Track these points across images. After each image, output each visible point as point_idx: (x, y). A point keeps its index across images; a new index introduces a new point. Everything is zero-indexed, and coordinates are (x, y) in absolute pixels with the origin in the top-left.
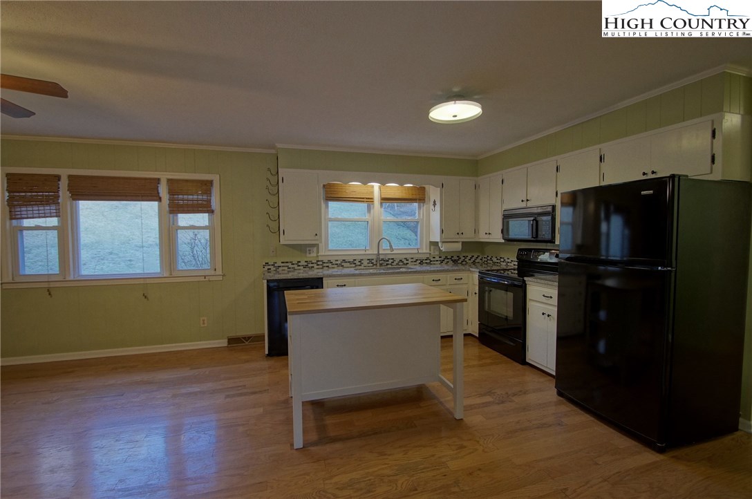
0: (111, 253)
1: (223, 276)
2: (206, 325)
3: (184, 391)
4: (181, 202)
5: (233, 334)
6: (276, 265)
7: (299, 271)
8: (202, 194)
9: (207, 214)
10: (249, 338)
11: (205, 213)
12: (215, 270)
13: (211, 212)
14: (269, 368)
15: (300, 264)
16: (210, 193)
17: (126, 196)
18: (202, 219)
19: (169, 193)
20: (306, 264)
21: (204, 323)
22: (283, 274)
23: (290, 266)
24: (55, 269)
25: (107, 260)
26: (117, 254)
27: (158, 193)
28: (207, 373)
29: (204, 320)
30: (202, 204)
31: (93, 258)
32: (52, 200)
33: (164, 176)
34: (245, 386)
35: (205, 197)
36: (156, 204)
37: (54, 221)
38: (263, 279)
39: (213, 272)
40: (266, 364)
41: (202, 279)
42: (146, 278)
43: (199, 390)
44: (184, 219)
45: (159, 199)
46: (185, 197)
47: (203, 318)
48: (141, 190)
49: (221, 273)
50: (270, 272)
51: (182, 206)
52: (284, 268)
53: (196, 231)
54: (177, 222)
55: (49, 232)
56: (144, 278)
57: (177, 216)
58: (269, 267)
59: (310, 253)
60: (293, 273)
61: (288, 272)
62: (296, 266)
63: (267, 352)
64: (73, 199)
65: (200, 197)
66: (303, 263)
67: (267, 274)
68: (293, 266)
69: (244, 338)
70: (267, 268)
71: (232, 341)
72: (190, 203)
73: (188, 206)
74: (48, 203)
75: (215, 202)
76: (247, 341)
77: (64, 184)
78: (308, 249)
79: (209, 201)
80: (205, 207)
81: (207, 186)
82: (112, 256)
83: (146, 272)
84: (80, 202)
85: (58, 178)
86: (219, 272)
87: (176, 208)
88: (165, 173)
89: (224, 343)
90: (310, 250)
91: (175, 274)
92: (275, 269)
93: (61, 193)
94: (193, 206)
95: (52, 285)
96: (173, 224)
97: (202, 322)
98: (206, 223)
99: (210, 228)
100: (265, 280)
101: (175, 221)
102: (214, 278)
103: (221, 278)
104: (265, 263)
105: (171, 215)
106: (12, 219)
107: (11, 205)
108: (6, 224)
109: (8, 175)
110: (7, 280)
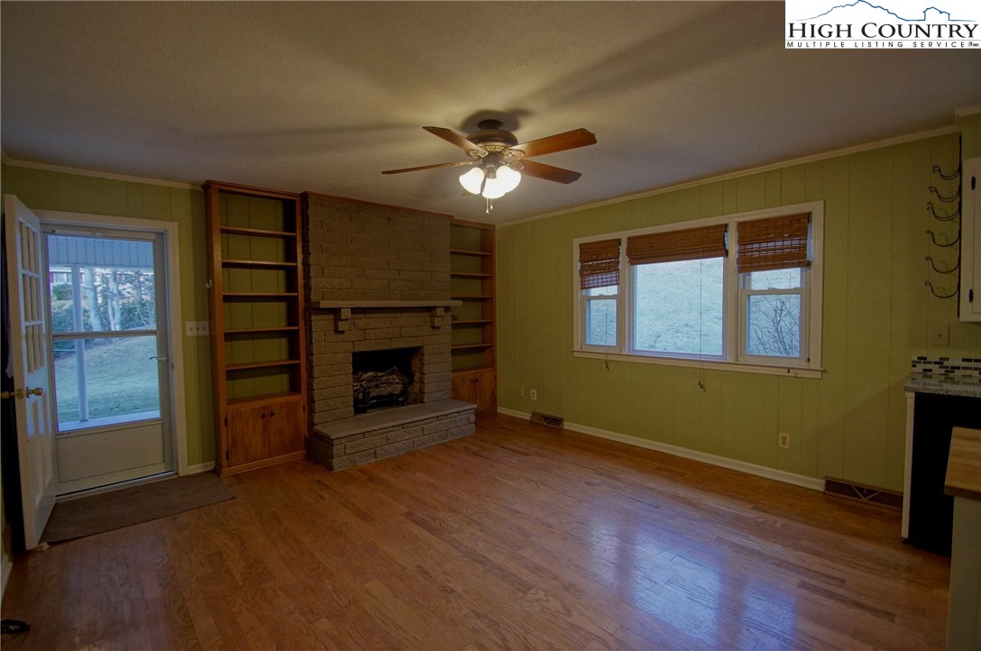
0: (686, 325)
1: (823, 371)
2: (787, 446)
3: (734, 539)
4: (756, 255)
5: (837, 475)
6: (946, 363)
8: (791, 237)
9: (799, 269)
10: (870, 492)
11: (794, 267)
12: (809, 360)
13: (806, 264)
14: (909, 569)
16: (806, 234)
17: (685, 254)
18: (789, 278)
19: (739, 243)
21: (784, 443)
24: (612, 341)
25: (682, 332)
26: (693, 327)
27: (725, 245)
28: (778, 525)
29: (784, 438)
30: (789, 254)
31: (668, 330)
32: (613, 267)
33: (733, 220)
34: (844, 581)
35: (796, 242)
36: (721, 259)
37: (613, 290)
38: (907, 389)
39: (804, 365)
40: (902, 557)
41: (785, 372)
42: (704, 361)
43: (758, 548)
44: (761, 279)
45: (726, 254)
46: (763, 245)
48: (702, 244)
49: (817, 366)
50: (928, 377)
51: (758, 260)
52: (968, 372)
53: (783, 297)
54: (750, 285)
55: (608, 301)
56: (700, 361)
57: (750, 275)
58: (928, 366)
63: (905, 533)
64: (632, 264)
65: (787, 243)
67: (920, 379)
69: (861, 490)
70: (920, 367)
71: (833, 486)
72: (770, 253)
73: (765, 258)
74: (610, 271)
75: (814, 248)
76: (865, 496)
77: (623, 248)
79: (803, 248)
80: (796, 258)
81: (799, 225)
82: (686, 329)
83: (702, 353)
85: (619, 242)
86: (815, 364)
87: (748, 264)
88: (736, 215)
89: (818, 484)
91: (741, 360)
92: (942, 371)
93: (620, 259)
94: (774, 258)
95: (610, 358)
96: (744, 288)
97: (781, 440)
98: (796, 283)
99: (803, 292)
100: (910, 391)
101: (746, 282)
102: (805, 374)
103: (818, 375)
104: (919, 358)
105: (741, 274)
106: (582, 289)
107: (582, 275)
108: (578, 294)
109: (581, 245)
110: (577, 347)
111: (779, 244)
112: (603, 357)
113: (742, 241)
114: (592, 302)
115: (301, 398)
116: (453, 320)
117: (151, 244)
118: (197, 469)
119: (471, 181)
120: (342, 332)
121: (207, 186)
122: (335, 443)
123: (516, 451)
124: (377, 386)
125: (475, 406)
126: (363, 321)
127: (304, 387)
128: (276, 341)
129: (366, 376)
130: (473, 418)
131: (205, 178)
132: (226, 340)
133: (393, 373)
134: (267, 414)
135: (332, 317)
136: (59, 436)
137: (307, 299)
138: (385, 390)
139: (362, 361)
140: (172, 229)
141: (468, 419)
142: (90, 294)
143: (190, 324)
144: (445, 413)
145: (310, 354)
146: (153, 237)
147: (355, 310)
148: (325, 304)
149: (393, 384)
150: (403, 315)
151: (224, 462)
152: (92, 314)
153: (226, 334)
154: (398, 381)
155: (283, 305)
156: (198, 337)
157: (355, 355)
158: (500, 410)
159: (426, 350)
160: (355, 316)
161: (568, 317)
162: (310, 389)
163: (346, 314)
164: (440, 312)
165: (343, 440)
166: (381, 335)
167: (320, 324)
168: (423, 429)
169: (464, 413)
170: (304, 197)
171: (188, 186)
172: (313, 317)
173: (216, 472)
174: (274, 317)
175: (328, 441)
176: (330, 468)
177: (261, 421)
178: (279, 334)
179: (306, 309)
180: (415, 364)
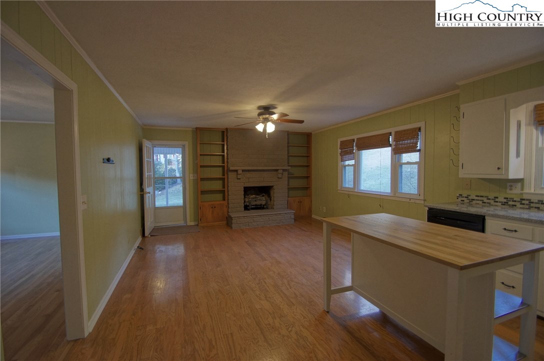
1: (424, 201)
4: (401, 146)
6: (470, 198)
7: (496, 208)
8: (413, 138)
9: (418, 153)
15: (497, 200)
16: (418, 137)
17: (376, 146)
20: (505, 200)
22: (476, 207)
23: (485, 200)
24: (352, 186)
27: (389, 142)
30: (412, 146)
32: (351, 152)
33: (393, 130)
35: (415, 141)
36: (389, 148)
37: (352, 162)
39: (418, 197)
41: (408, 200)
45: (390, 146)
46: (403, 142)
48: (381, 141)
50: (463, 204)
51: (401, 149)
52: (478, 202)
55: (352, 167)
56: (381, 195)
57: (401, 156)
58: (463, 199)
59: (511, 189)
60: (488, 209)
61: (483, 206)
62: (492, 202)
64: (358, 150)
65: (412, 141)
66: (501, 199)
67: (460, 205)
68: (488, 201)
70: (460, 199)
72: (406, 146)
73: (403, 148)
77: (355, 143)
78: (508, 184)
80: (414, 148)
81: (416, 131)
84: (363, 151)
85: (353, 140)
86: (422, 197)
87: (399, 150)
88: (394, 128)
90: (511, 186)
91: (396, 195)
92: (468, 201)
93: (354, 148)
94: (407, 148)
95: (351, 193)
96: (400, 161)
98: (417, 159)
99: (419, 163)
100: (426, 207)
101: (400, 159)
102: (417, 202)
103: (422, 202)
104: (460, 195)
105: (397, 155)
106: (342, 161)
107: (341, 155)
108: (340, 164)
109: (341, 142)
110: (339, 188)
111: (409, 141)
112: (347, 193)
113: (395, 140)
114: (347, 167)
115: (225, 203)
116: (288, 175)
117: (181, 149)
118: (192, 224)
119: (260, 127)
120: (240, 179)
121: (197, 128)
122: (233, 218)
123: (304, 230)
124: (256, 201)
125: (294, 211)
126: (248, 175)
127: (226, 199)
128: (218, 181)
129: (252, 196)
130: (293, 217)
131: (195, 127)
132: (201, 181)
133: (263, 196)
134: (213, 207)
135: (236, 173)
136: (156, 208)
137: (227, 167)
138: (258, 203)
139: (247, 190)
140: (186, 143)
141: (291, 217)
142: (176, 163)
143: (191, 175)
144: (279, 213)
145: (228, 187)
146: (182, 146)
147: (243, 171)
148: (232, 168)
149: (262, 200)
150: (265, 173)
151: (200, 222)
152: (177, 171)
153: (201, 179)
154: (264, 199)
155: (221, 168)
156: (194, 180)
157: (244, 188)
158: (313, 216)
159: (275, 187)
160: (243, 173)
161: (336, 174)
162: (228, 200)
163: (240, 172)
164: (280, 171)
165: (236, 218)
166: (256, 181)
167: (232, 176)
168: (269, 218)
169: (289, 215)
170: (227, 129)
171: (191, 129)
172: (229, 173)
173: (197, 225)
174: (218, 173)
175: (231, 218)
176: (232, 228)
177: (211, 209)
178: (220, 179)
179: (227, 170)
180: (272, 192)
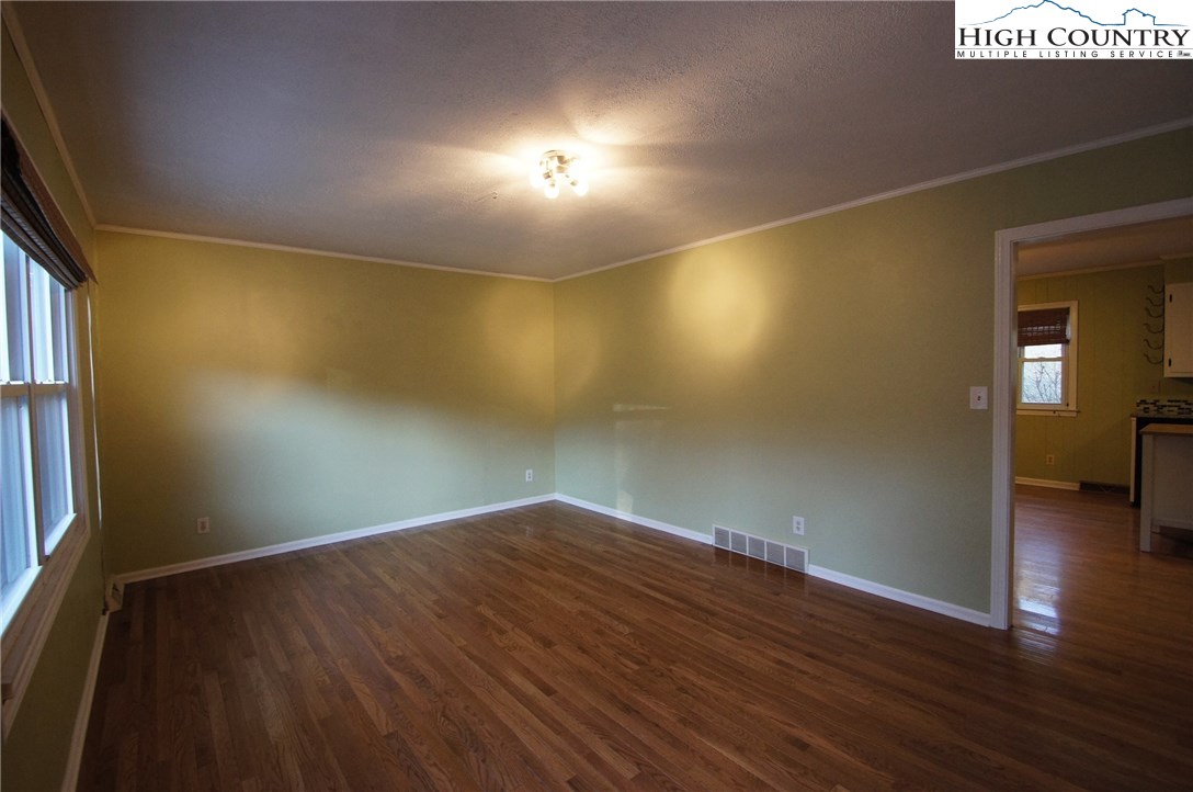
1: (1078, 412)
2: (1052, 464)
4: (1030, 334)
5: (1089, 479)
6: (1158, 403)
9: (1060, 345)
10: (1110, 487)
11: (1058, 343)
12: (1068, 404)
13: (1065, 343)
16: (1066, 323)
18: (1055, 350)
21: (1050, 462)
23: (1183, 405)
29: (1051, 458)
39: (1064, 408)
41: (1052, 414)
44: (1032, 351)
46: (1035, 328)
47: (1048, 456)
49: (1074, 408)
50: (1148, 412)
51: (1031, 338)
52: (1172, 409)
54: (1024, 355)
57: (1024, 348)
58: (1146, 406)
61: (1180, 413)
63: (1132, 501)
68: (1187, 406)
69: (1104, 486)
70: (1143, 406)
71: (1086, 486)
72: (1041, 334)
73: (1037, 337)
75: (1070, 332)
76: (1106, 489)
79: (1064, 331)
81: (1062, 314)
87: (1023, 341)
89: (1075, 487)
92: (1156, 408)
94: (1043, 337)
96: (1019, 357)
98: (1059, 354)
99: (1064, 359)
100: (1134, 416)
101: (1021, 353)
102: (1065, 414)
103: (1074, 415)
104: (1141, 401)
105: (1018, 347)
111: (1047, 328)
